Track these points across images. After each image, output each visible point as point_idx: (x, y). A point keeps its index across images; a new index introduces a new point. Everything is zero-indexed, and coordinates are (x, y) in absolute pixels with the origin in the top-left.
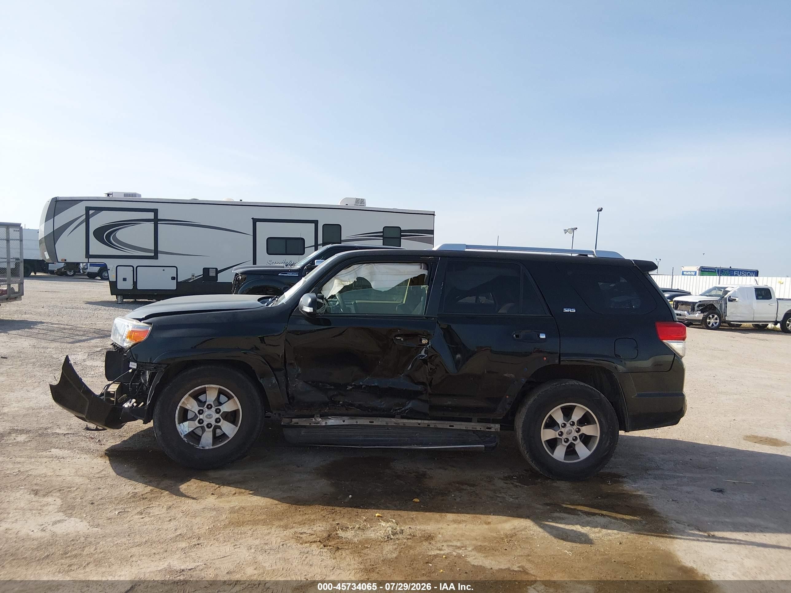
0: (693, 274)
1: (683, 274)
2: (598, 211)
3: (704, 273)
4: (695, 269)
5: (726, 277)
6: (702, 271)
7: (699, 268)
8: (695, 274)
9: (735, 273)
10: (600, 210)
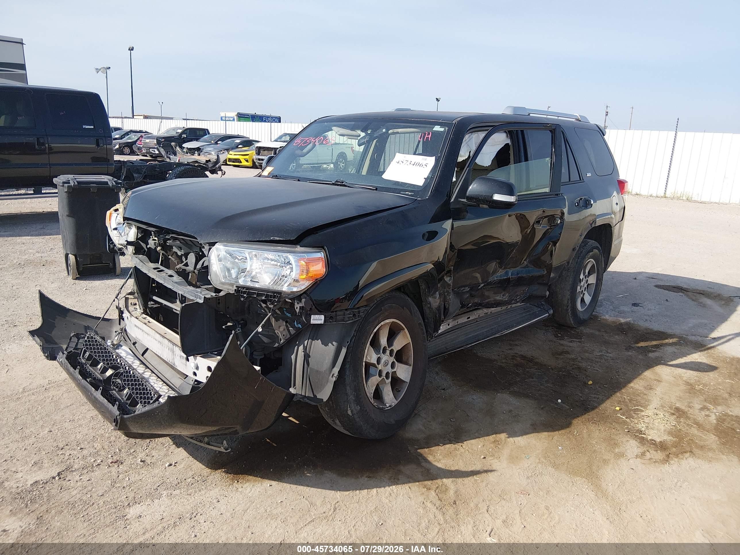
0: (232, 120)
1: (222, 120)
2: (129, 50)
3: (241, 118)
4: (234, 114)
5: (257, 123)
6: (239, 117)
7: (236, 114)
8: (234, 120)
9: (264, 119)
10: (131, 49)
